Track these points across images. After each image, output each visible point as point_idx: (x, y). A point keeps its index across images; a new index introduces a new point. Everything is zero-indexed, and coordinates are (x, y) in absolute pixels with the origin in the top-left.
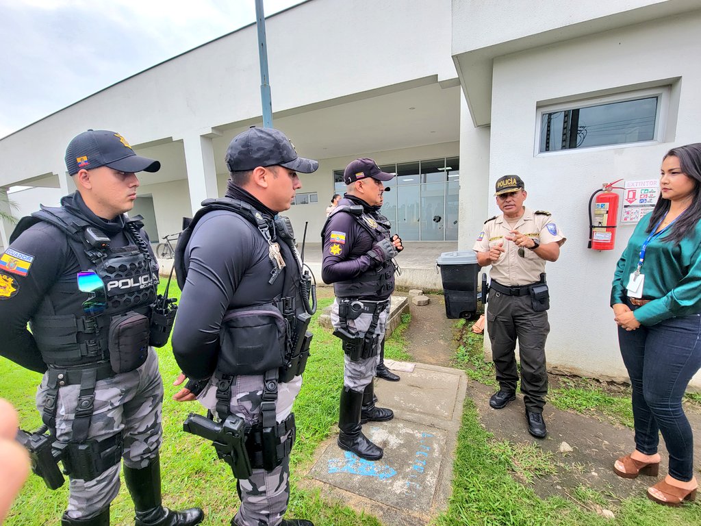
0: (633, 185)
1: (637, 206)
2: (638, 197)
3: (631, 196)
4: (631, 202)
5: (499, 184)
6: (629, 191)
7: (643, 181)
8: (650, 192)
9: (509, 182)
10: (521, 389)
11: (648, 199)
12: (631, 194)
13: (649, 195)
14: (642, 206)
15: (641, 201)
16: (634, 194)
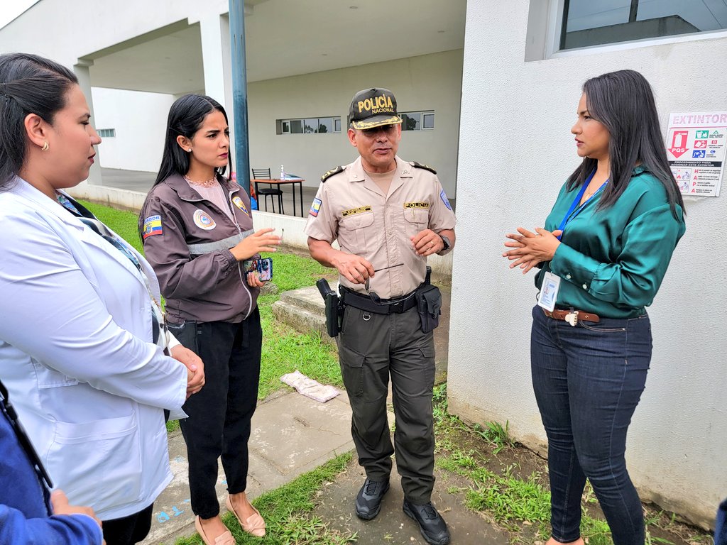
0: (683, 120)
1: (687, 164)
2: (690, 144)
3: (678, 143)
4: (677, 155)
5: (361, 105)
6: (676, 133)
7: (701, 114)
8: (712, 136)
9: (382, 102)
10: (399, 466)
11: (708, 151)
12: (679, 137)
13: (709, 141)
14: (697, 164)
15: (696, 154)
16: (684, 139)
